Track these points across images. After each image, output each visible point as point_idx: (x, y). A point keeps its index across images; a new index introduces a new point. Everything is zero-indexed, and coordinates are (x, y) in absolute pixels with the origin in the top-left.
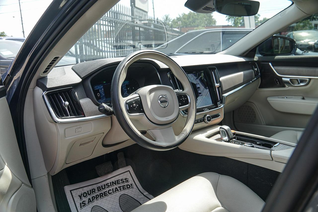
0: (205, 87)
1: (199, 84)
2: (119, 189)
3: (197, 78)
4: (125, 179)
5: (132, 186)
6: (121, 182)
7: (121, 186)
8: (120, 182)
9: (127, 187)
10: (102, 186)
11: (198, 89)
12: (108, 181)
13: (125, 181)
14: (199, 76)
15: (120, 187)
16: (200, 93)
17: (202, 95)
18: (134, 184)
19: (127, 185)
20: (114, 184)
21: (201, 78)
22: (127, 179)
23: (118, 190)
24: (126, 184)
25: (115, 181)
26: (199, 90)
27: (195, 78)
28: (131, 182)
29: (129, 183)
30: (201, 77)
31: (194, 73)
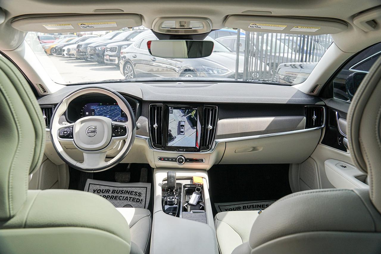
0: (191, 127)
1: (185, 122)
2: (129, 199)
3: (185, 116)
4: (139, 193)
5: (141, 201)
6: (134, 195)
7: (132, 198)
8: (133, 193)
9: (137, 200)
10: (117, 191)
11: (181, 126)
12: (125, 189)
13: (138, 194)
14: (188, 113)
15: (130, 198)
16: (183, 132)
17: (184, 134)
18: (144, 201)
19: (137, 199)
20: (127, 193)
21: (191, 116)
22: (141, 193)
23: (127, 200)
24: (137, 197)
25: (130, 191)
26: (183, 128)
27: (182, 114)
28: (143, 197)
29: (140, 198)
30: (190, 114)
31: (183, 109)
